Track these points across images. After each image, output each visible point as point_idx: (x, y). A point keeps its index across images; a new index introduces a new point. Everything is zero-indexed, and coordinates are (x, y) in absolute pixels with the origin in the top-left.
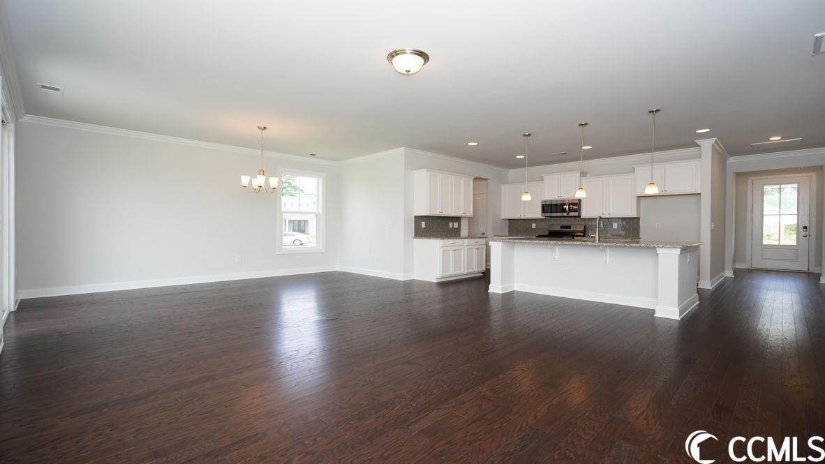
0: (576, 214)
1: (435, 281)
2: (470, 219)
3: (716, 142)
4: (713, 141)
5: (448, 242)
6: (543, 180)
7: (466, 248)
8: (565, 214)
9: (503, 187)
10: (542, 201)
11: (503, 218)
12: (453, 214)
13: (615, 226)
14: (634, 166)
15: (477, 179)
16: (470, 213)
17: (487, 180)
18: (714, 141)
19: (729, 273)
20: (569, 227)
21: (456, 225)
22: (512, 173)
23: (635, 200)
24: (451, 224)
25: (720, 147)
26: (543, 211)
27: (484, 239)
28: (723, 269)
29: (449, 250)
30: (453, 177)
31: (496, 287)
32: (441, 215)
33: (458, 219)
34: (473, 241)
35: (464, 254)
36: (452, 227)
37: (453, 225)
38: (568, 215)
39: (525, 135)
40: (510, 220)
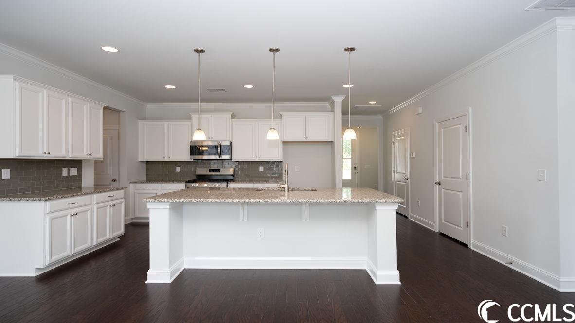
0: (227, 157)
1: (33, 274)
2: (97, 162)
3: (345, 99)
4: (343, 97)
5: (62, 203)
6: (190, 119)
7: (95, 207)
8: (217, 157)
9: (141, 123)
10: (191, 143)
11: (140, 159)
12: (70, 156)
13: (261, 169)
14: (281, 113)
16: (99, 155)
17: (119, 112)
20: (218, 171)
21: (74, 172)
22: (150, 107)
23: (281, 145)
24: (65, 172)
26: (192, 154)
27: (123, 191)
29: (66, 216)
30: (70, 99)
32: (46, 157)
33: (77, 163)
34: (104, 196)
35: (90, 218)
36: (67, 175)
37: (69, 173)
38: (220, 157)
39: (196, 51)
40: (148, 163)
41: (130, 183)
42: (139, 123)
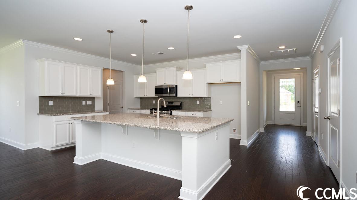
0: (174, 95)
2: (102, 98)
3: (249, 47)
4: (246, 46)
6: (156, 72)
8: (168, 95)
10: (155, 86)
11: (135, 97)
13: (198, 102)
14: (206, 64)
15: (104, 69)
17: (122, 72)
18: (248, 47)
19: (262, 130)
20: (172, 103)
21: (89, 103)
23: (206, 86)
24: (84, 103)
25: (253, 53)
28: (259, 128)
31: (80, 160)
32: (63, 95)
36: (85, 104)
37: (86, 103)
38: (169, 95)
39: (109, 31)
40: (141, 98)
41: (128, 109)
42: (135, 77)
